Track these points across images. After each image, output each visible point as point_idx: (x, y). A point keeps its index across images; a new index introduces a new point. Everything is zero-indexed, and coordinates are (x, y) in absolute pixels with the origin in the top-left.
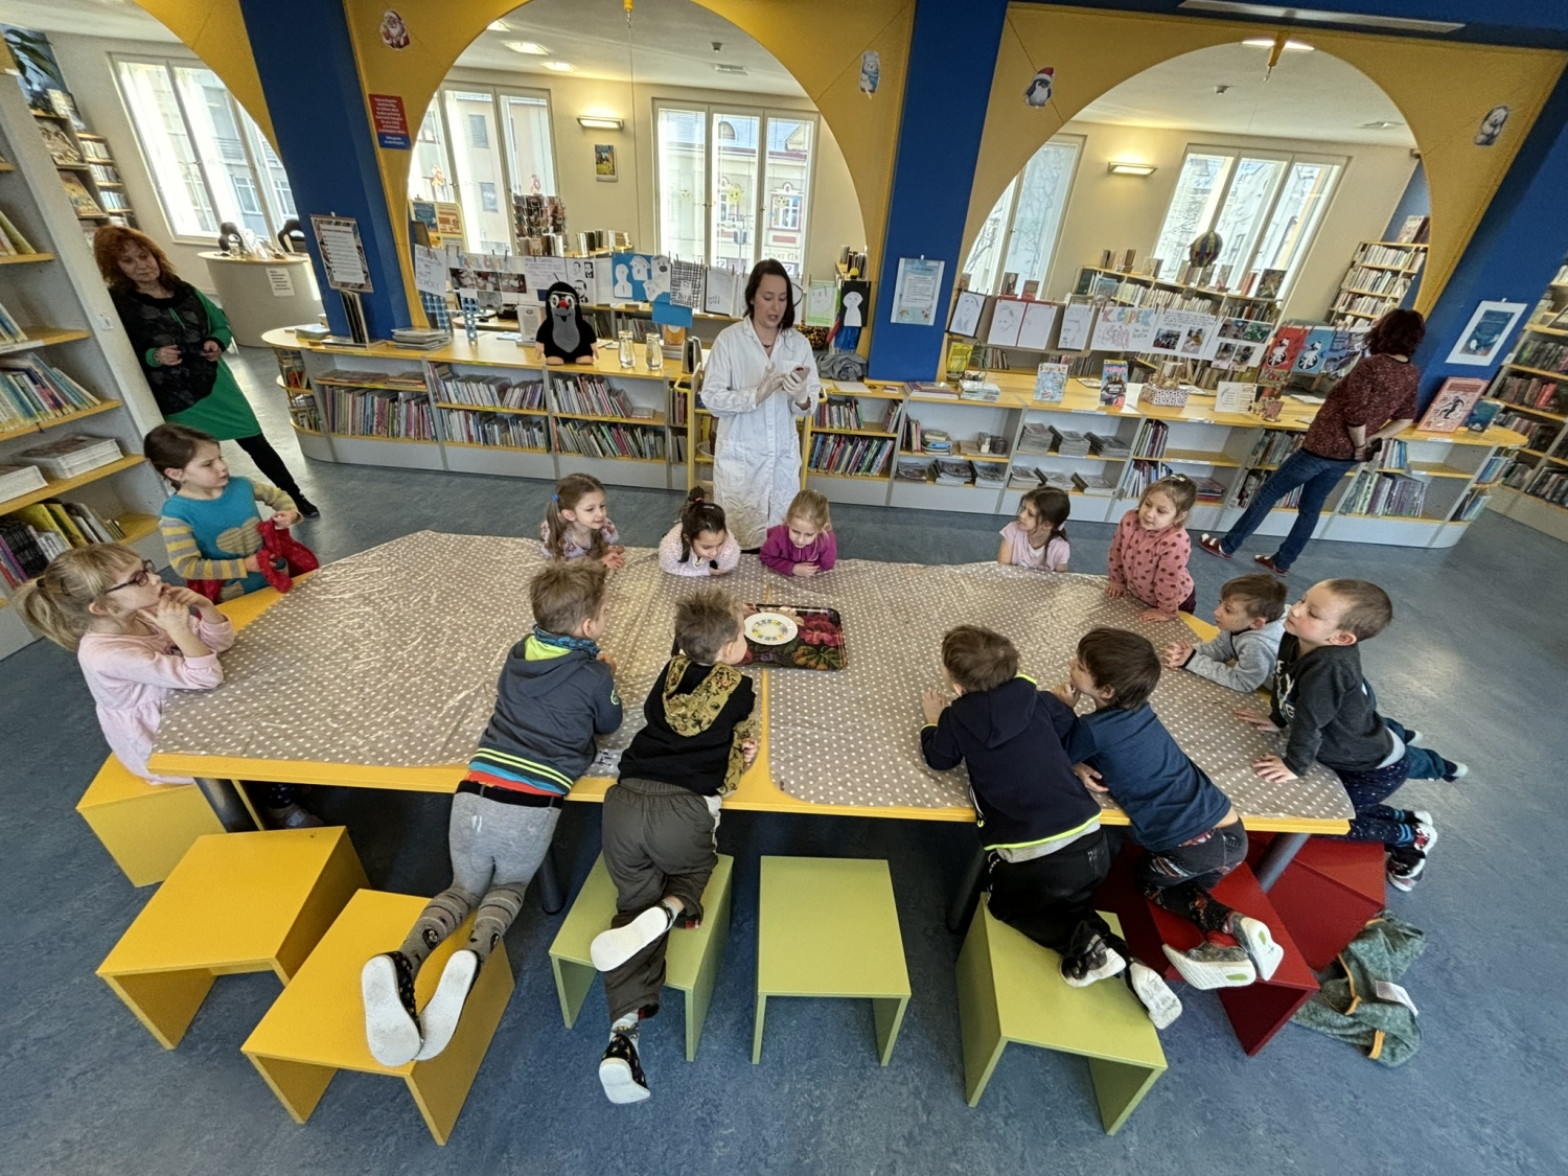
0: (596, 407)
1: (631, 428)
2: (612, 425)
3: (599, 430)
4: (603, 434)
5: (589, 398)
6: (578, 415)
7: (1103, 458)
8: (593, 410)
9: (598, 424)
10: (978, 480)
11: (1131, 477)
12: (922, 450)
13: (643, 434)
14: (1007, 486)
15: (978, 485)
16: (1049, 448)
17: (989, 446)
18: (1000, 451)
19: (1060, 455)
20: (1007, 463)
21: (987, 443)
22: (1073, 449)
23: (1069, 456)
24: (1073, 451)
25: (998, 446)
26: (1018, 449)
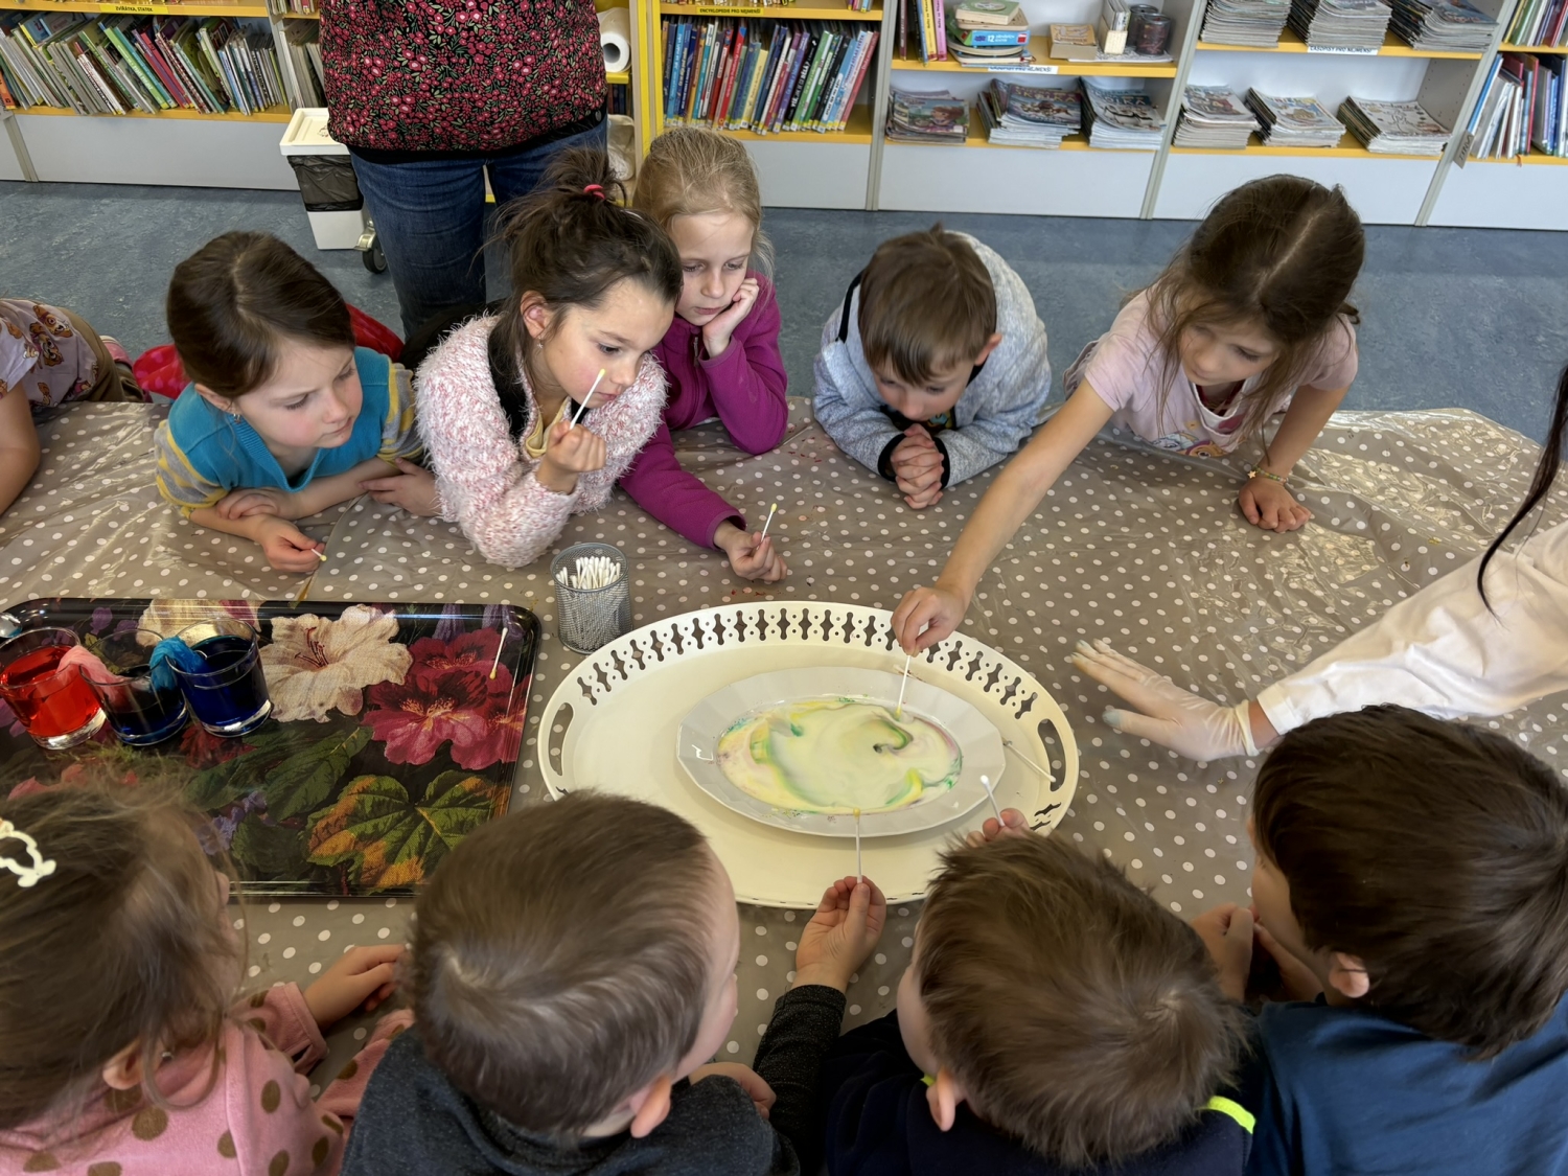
1: (183, 29)
4: (112, 50)
6: (37, 1)
7: (1421, 51)
10: (1098, 130)
11: (1493, 104)
12: (951, 54)
14: (1172, 143)
15: (1097, 144)
16: (1278, 33)
17: (1125, 34)
18: (1155, 46)
19: (1309, 50)
20: (1171, 80)
21: (1120, 26)
22: (1345, 32)
23: (1334, 52)
24: (1344, 37)
25: (1150, 32)
26: (1200, 38)
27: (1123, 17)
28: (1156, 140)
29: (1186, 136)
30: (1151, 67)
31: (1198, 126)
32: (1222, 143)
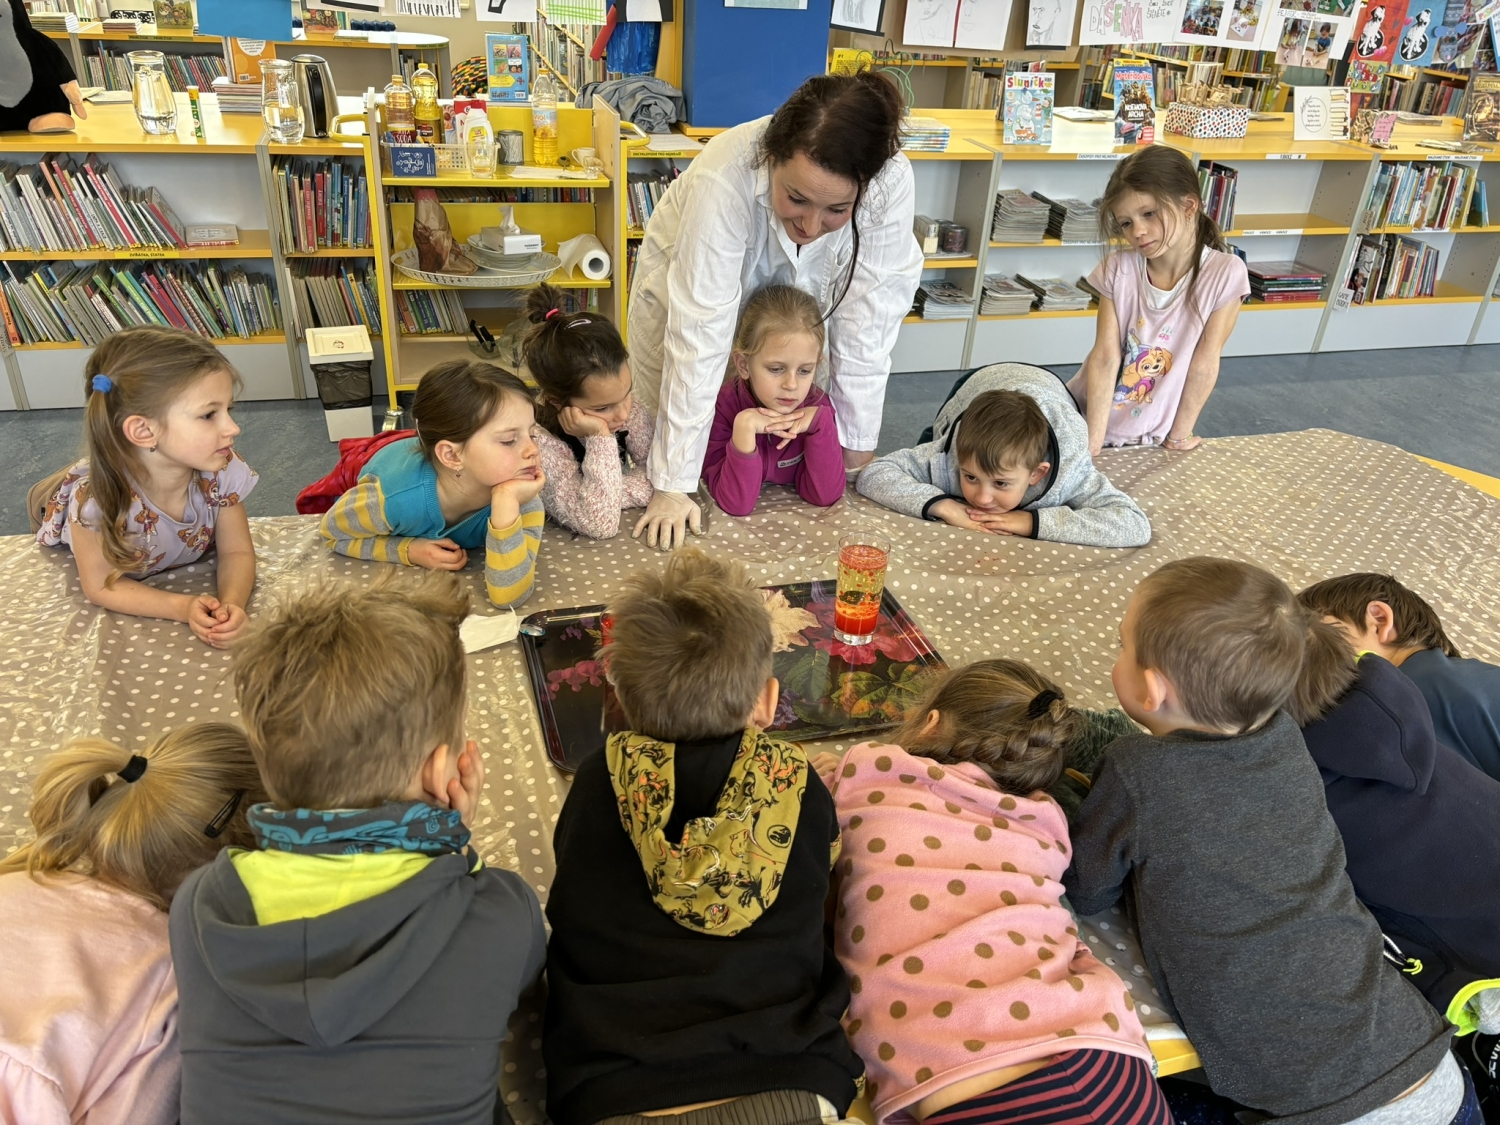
0: (97, 227)
1: (189, 270)
2: (142, 269)
3: (111, 279)
4: (122, 290)
5: (76, 209)
6: (55, 252)
8: (90, 237)
9: (107, 268)
13: (224, 280)
14: (979, 313)
15: (929, 317)
16: (1043, 233)
17: (936, 240)
18: (957, 246)
19: (1063, 244)
20: (974, 269)
21: (933, 234)
22: (1085, 230)
23: (1079, 244)
24: (1085, 233)
25: (952, 237)
26: (991, 239)
27: (934, 228)
28: (969, 311)
29: (987, 309)
30: (956, 261)
31: (996, 299)
32: (1014, 311)
